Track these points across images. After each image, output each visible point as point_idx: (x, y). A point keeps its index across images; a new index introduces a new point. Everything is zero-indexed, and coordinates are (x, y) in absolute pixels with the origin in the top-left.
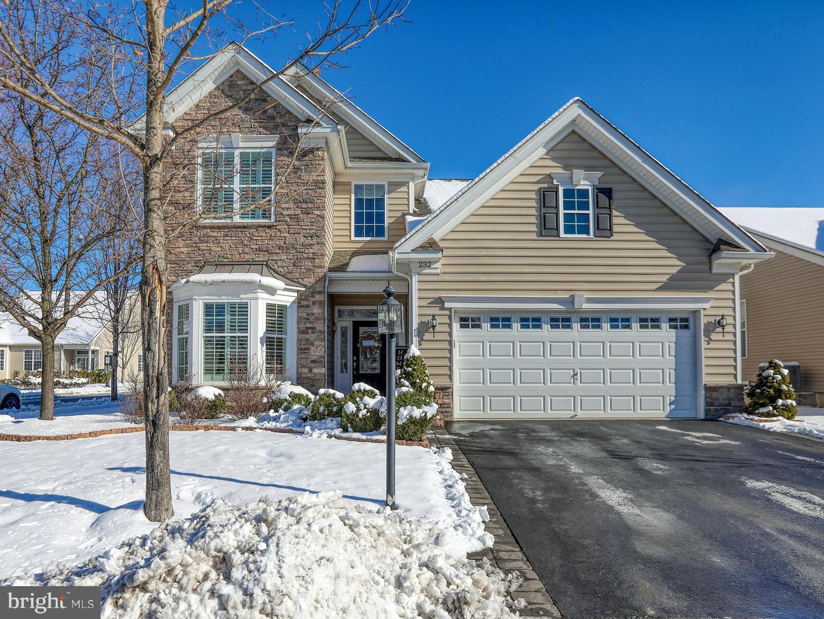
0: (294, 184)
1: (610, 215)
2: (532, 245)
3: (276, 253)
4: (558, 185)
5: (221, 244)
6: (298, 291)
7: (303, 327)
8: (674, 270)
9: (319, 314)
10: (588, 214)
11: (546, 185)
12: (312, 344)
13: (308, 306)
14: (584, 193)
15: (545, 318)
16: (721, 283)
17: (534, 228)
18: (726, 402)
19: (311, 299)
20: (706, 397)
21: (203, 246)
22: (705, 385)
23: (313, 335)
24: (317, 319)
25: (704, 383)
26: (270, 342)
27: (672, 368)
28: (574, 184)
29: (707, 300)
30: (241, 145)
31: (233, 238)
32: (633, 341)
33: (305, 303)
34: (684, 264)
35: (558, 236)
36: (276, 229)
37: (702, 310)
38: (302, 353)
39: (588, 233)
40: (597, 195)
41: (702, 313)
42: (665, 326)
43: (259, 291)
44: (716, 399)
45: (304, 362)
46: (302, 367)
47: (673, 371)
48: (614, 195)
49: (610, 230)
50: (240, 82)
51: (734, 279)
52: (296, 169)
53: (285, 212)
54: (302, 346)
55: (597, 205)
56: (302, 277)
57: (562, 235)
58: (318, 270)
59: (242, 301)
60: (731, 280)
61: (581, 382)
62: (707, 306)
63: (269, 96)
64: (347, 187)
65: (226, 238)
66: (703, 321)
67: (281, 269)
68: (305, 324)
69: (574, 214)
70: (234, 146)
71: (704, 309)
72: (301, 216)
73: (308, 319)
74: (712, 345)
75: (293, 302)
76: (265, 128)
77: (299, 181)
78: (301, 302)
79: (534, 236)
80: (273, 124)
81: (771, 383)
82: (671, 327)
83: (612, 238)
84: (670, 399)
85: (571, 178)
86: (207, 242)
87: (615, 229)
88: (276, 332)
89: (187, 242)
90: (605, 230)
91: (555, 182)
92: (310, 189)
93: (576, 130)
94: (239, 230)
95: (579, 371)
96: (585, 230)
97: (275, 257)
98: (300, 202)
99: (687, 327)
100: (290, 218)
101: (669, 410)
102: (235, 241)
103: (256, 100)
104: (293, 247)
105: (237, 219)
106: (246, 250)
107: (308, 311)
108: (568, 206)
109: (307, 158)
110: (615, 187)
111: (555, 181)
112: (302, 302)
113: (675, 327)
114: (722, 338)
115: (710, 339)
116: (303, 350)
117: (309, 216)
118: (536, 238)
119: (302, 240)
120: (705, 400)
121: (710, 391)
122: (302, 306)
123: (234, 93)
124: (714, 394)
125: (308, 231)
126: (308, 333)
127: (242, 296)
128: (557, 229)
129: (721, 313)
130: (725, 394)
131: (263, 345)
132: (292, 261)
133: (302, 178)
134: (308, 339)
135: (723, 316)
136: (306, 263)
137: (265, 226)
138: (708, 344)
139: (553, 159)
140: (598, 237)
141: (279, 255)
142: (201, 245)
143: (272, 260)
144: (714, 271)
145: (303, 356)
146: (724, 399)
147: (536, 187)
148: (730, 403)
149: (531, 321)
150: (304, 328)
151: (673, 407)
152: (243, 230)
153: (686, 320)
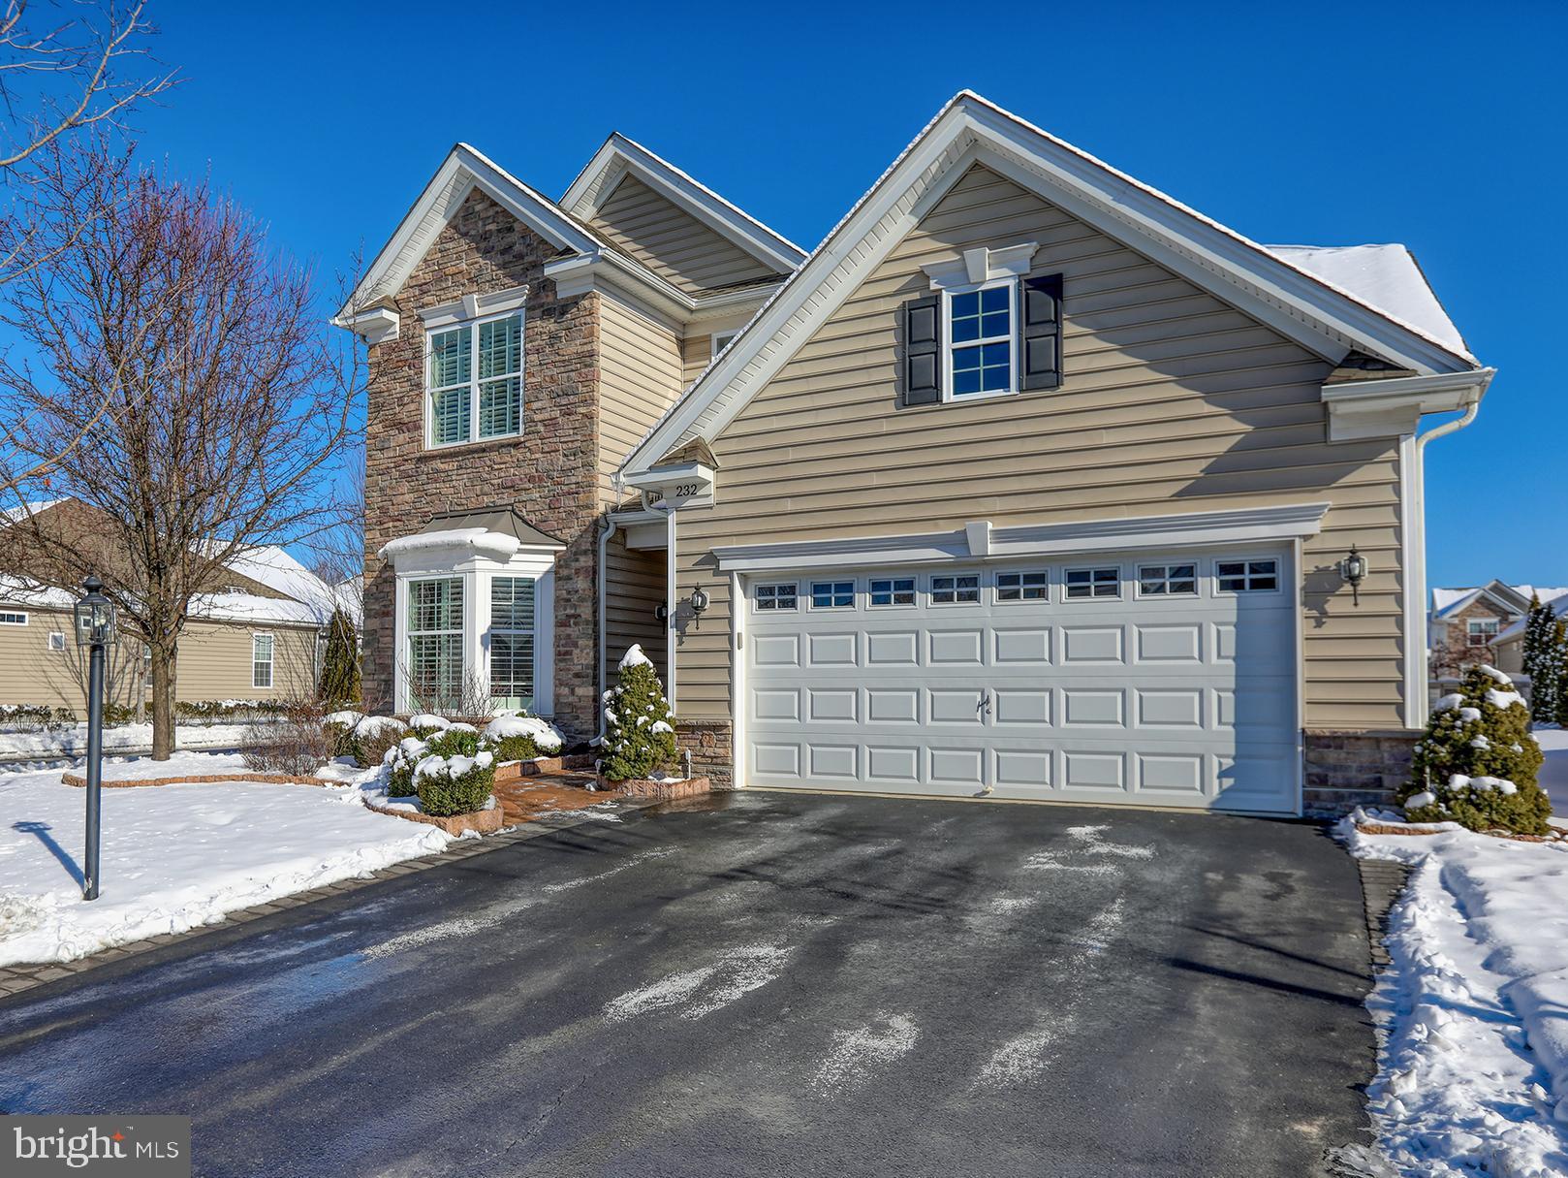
0: (549, 366)
1: (1056, 335)
2: (886, 427)
3: (526, 490)
4: (941, 290)
5: (454, 482)
6: (556, 552)
7: (562, 613)
8: (1221, 447)
9: (584, 590)
10: (1007, 343)
11: (916, 296)
12: (576, 645)
13: (569, 578)
14: (998, 297)
15: (924, 580)
16: (1359, 467)
17: (890, 391)
18: (1365, 777)
19: (573, 564)
20: (1307, 762)
21: (431, 488)
22: (1303, 730)
23: (576, 629)
24: (582, 600)
25: (1300, 726)
26: (497, 642)
27: (1225, 686)
28: (972, 281)
29: (1312, 514)
30: (478, 311)
31: (469, 471)
32: (1121, 623)
33: (565, 572)
34: (1249, 428)
35: (939, 400)
36: (526, 447)
37: (1297, 540)
38: (561, 661)
39: (1006, 385)
40: (1027, 295)
41: (1299, 546)
42: (1208, 583)
43: (477, 557)
44: (1335, 768)
45: (563, 676)
46: (561, 685)
47: (1230, 695)
48: (1069, 289)
49: (1057, 372)
50: (478, 208)
51: (1398, 451)
52: (554, 337)
53: (537, 417)
54: (562, 649)
55: (1027, 320)
56: (560, 527)
57: (948, 395)
58: (584, 513)
59: (456, 576)
60: (1391, 454)
61: (998, 719)
62: (1313, 527)
63: (516, 220)
64: (705, 346)
65: (460, 472)
66: (1302, 567)
67: (532, 517)
68: (565, 610)
69: (978, 346)
70: (469, 317)
71: (1306, 538)
72: (560, 420)
73: (569, 600)
74: (1330, 628)
75: (548, 572)
76: (512, 277)
77: (558, 358)
78: (560, 573)
79: (890, 408)
80: (522, 266)
81: (1446, 729)
82: (1224, 586)
83: (1062, 389)
84: (1220, 764)
85: (965, 269)
86: (436, 481)
87: (1069, 366)
88: (513, 626)
89: (412, 484)
90: (1043, 375)
91: (933, 285)
92: (573, 371)
93: (983, 159)
94: (476, 456)
95: (993, 695)
96: (999, 380)
97: (524, 497)
98: (559, 396)
99: (1269, 584)
100: (545, 425)
101: (1216, 790)
102: (471, 476)
103: (499, 231)
104: (548, 477)
105: (476, 437)
106: (486, 488)
107: (569, 586)
108: (961, 331)
109: (569, 316)
110: (1068, 270)
111: (932, 282)
112: (561, 571)
113: (1237, 586)
114: (1353, 610)
115: (1324, 614)
116: (562, 655)
117: (571, 418)
118: (893, 410)
119: (561, 463)
120: (1305, 768)
121: (1318, 746)
122: (560, 579)
123: (471, 227)
124: (1332, 756)
125: (570, 445)
126: (570, 626)
127: (456, 568)
128: (937, 386)
129: (1348, 545)
130: (1365, 755)
131: (486, 648)
132: (548, 500)
133: (561, 352)
134: (569, 636)
135: (1353, 552)
136: (567, 502)
137: (509, 445)
138: (1319, 624)
139: (934, 235)
140: (1027, 390)
141: (529, 492)
142: (429, 486)
143: (519, 502)
144: (1334, 437)
145: (562, 665)
146: (1361, 769)
147: (895, 304)
148: (1380, 779)
149: (893, 588)
150: (564, 617)
151: (1228, 782)
152: (481, 455)
153: (1270, 567)
